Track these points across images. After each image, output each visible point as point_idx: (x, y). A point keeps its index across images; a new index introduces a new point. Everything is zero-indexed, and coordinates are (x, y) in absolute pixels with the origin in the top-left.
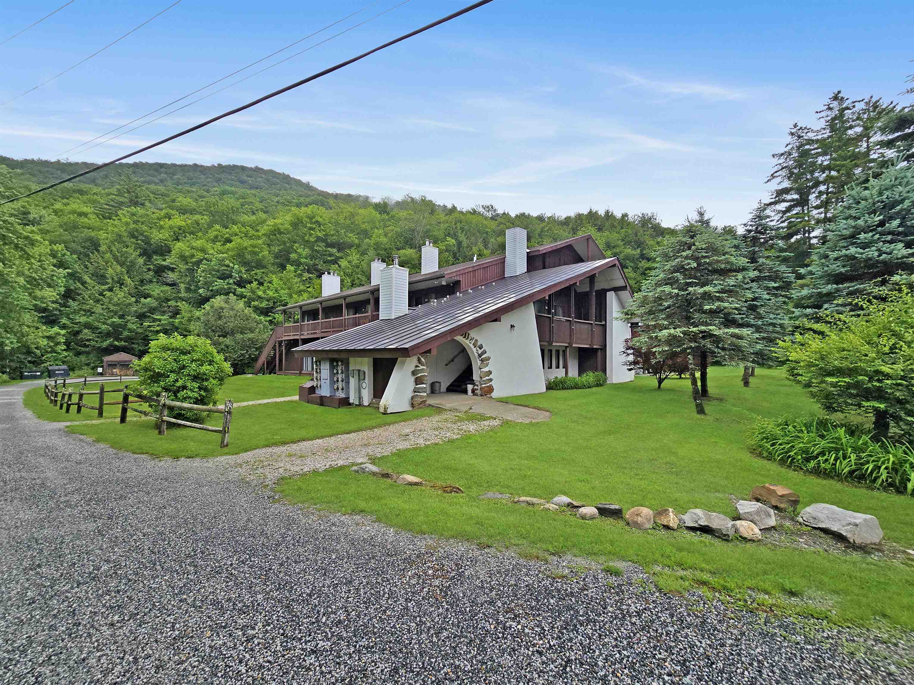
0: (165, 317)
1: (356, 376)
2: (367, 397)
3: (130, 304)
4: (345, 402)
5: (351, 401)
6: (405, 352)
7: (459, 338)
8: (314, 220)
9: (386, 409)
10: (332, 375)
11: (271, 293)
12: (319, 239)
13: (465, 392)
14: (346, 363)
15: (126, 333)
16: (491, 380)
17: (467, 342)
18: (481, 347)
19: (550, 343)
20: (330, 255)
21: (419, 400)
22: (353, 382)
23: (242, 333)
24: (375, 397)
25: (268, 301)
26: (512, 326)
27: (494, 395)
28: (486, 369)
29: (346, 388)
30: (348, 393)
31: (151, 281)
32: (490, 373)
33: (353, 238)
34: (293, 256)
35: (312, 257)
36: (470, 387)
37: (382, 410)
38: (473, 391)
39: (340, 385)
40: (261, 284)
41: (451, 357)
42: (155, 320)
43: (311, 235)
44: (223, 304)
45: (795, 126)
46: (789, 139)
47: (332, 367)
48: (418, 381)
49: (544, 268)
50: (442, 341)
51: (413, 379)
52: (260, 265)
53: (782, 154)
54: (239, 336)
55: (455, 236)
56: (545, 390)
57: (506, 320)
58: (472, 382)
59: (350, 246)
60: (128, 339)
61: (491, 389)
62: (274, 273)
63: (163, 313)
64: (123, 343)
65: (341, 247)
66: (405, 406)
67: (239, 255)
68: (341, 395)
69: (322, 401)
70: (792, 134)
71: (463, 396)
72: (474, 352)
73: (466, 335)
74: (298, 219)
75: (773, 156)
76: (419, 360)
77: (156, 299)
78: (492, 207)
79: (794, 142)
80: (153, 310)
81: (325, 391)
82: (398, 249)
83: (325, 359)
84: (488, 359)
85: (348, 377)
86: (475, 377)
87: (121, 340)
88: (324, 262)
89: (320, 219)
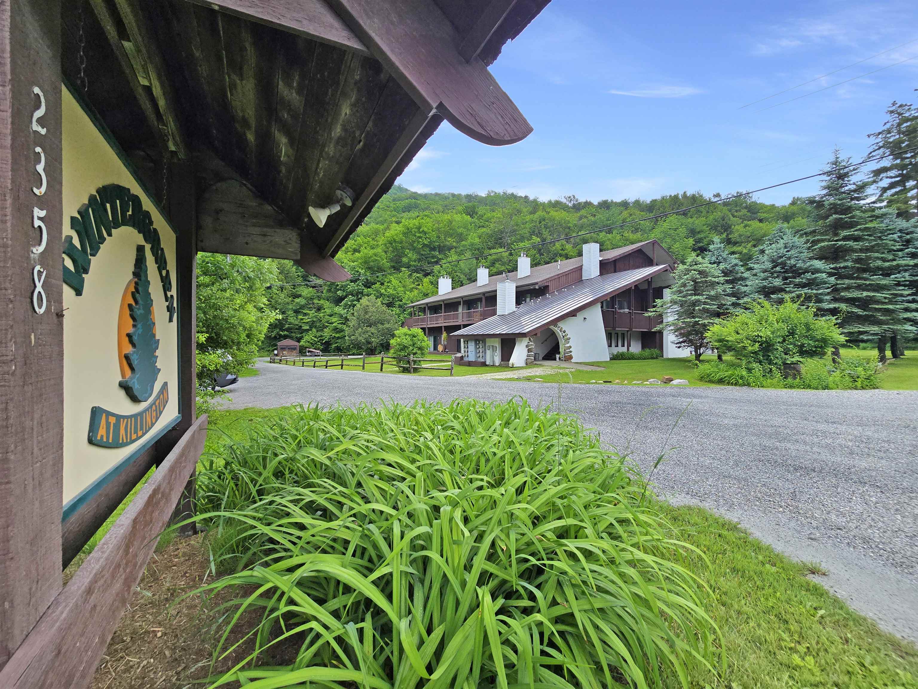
0: (313, 312)
1: (491, 349)
2: (497, 360)
3: (288, 303)
4: (484, 364)
5: (487, 363)
6: (523, 335)
7: (552, 327)
8: (421, 230)
9: (513, 364)
10: (476, 348)
11: (391, 291)
12: (425, 245)
13: (555, 359)
14: (484, 342)
15: (287, 326)
16: (571, 352)
17: (556, 329)
18: (564, 332)
19: (614, 328)
20: (433, 257)
21: (529, 361)
22: (488, 353)
23: (383, 324)
24: (502, 360)
25: (388, 297)
26: (585, 318)
27: (573, 361)
28: (568, 345)
29: (484, 357)
30: (485, 359)
31: (300, 285)
32: (570, 347)
33: (450, 241)
34: (405, 260)
35: (419, 260)
36: (557, 356)
37: (510, 366)
38: (560, 359)
39: (481, 354)
40: (382, 284)
41: (545, 339)
42: (305, 314)
43: (419, 242)
44: (368, 303)
45: (894, 104)
46: (889, 117)
47: (476, 344)
48: (529, 351)
49: (615, 272)
50: (543, 329)
51: (527, 349)
52: (380, 269)
53: (880, 133)
54: (380, 326)
55: (539, 234)
56: (609, 360)
57: (580, 316)
58: (559, 353)
59: (450, 249)
60: (288, 330)
61: (571, 357)
62: (391, 274)
63: (310, 309)
64: (286, 333)
65: (442, 249)
66: (523, 364)
67: (366, 262)
68: (481, 360)
69: (470, 364)
70: (892, 112)
71: (554, 362)
72: (560, 334)
73: (556, 325)
74: (408, 229)
75: (869, 136)
76: (530, 339)
77: (306, 298)
78: (574, 197)
79: (894, 120)
80: (303, 307)
81: (472, 358)
82: (490, 249)
83: (471, 340)
84: (570, 339)
85: (485, 350)
86: (561, 350)
87: (284, 330)
88: (429, 263)
89: (426, 229)
